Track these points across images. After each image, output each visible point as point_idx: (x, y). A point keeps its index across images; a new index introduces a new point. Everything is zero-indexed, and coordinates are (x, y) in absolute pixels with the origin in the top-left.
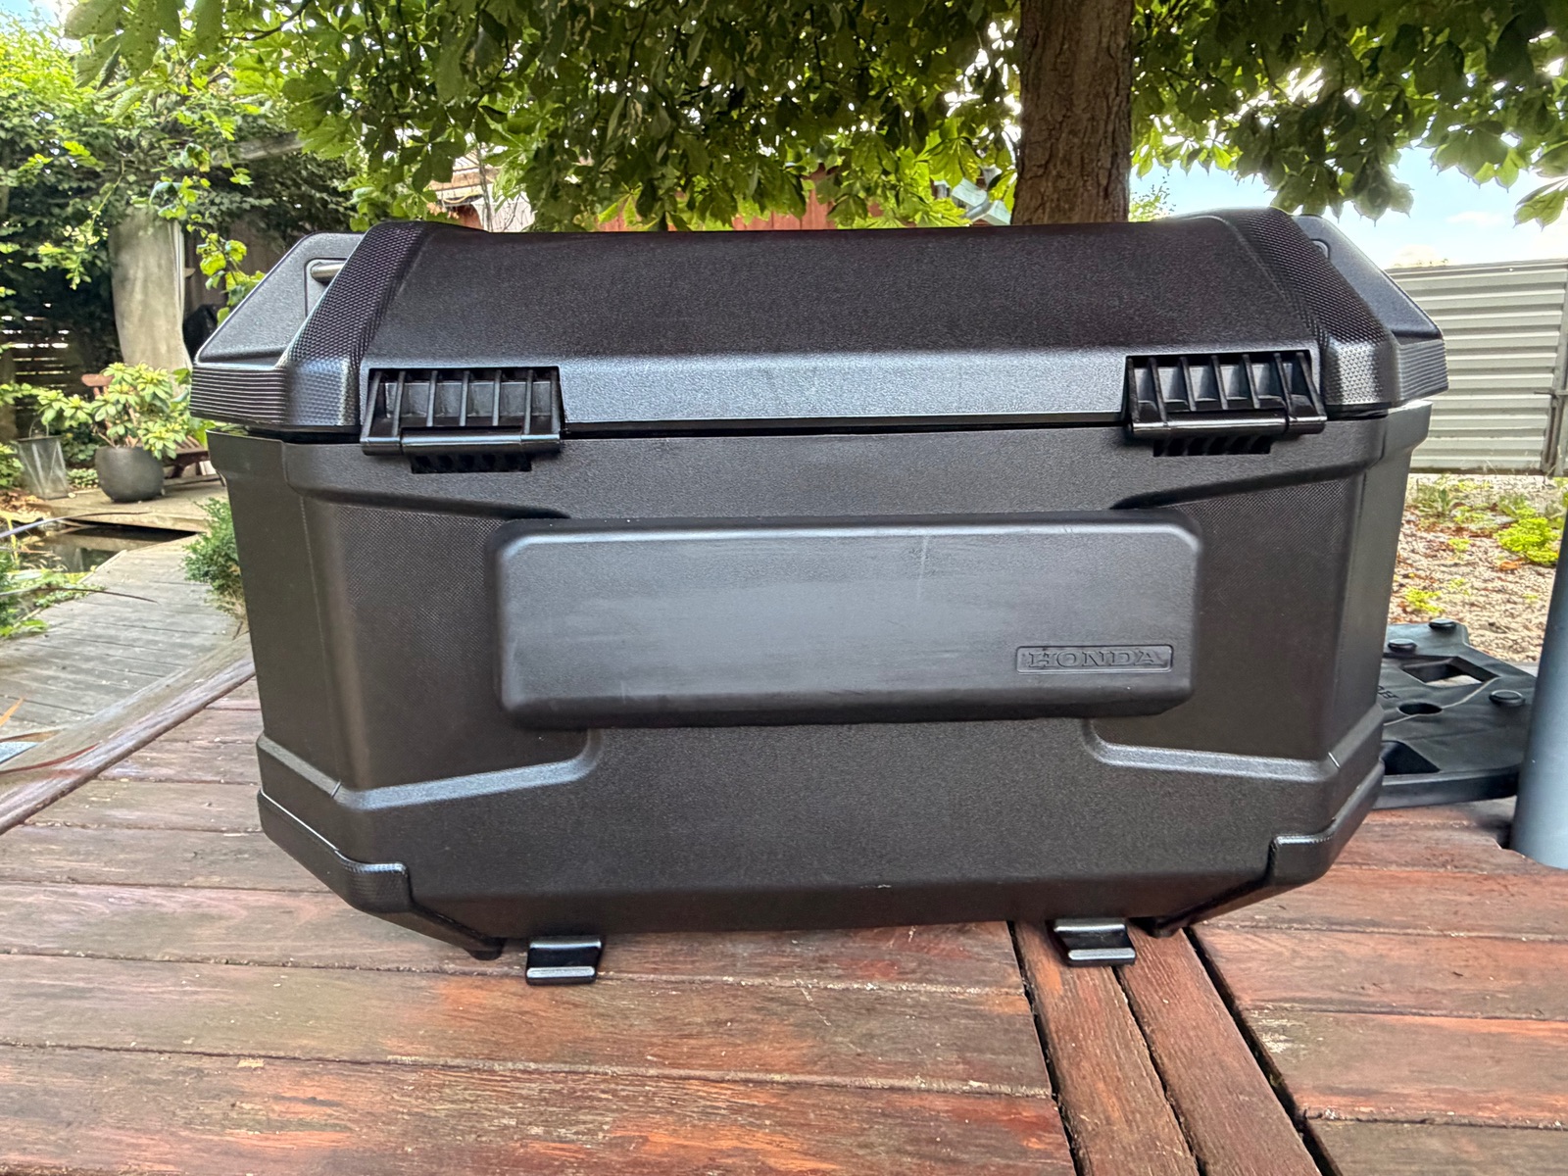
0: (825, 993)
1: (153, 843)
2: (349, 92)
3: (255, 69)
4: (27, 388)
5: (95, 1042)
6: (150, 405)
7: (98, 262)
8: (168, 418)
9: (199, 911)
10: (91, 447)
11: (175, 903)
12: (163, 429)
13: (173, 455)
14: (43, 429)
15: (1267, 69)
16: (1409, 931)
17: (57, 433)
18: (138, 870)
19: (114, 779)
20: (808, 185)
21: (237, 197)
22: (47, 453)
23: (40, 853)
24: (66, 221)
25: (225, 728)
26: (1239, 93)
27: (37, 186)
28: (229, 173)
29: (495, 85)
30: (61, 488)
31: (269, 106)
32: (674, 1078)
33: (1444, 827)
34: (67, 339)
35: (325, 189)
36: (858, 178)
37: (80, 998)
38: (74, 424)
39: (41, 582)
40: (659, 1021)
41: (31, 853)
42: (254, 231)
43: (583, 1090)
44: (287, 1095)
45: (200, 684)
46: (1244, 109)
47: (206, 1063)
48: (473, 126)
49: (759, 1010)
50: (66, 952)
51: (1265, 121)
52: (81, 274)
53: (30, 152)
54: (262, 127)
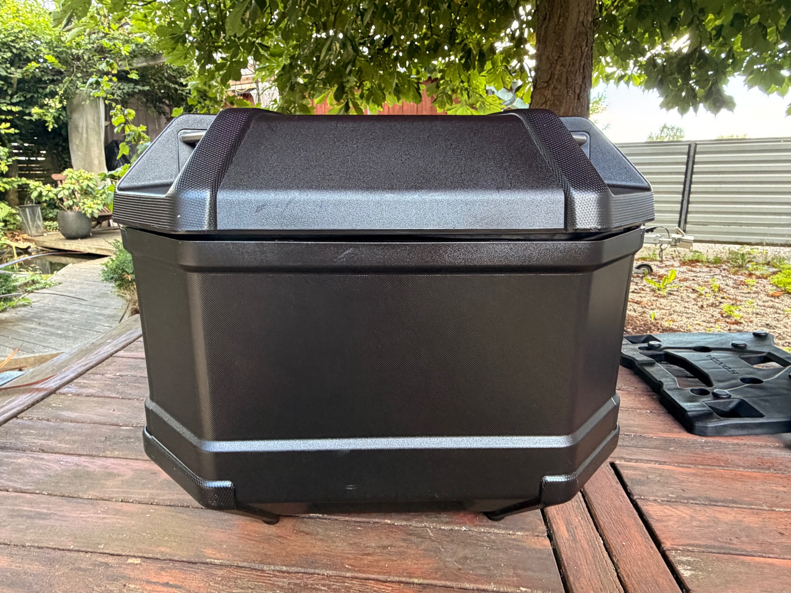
0: (440, 532)
1: (84, 431)
2: (190, 34)
3: (142, 21)
4: (24, 180)
5: (51, 544)
6: (86, 190)
7: (61, 117)
8: (95, 197)
9: (108, 471)
10: (56, 210)
11: (95, 465)
12: (92, 203)
13: (96, 216)
14: (32, 201)
15: (662, 34)
16: (753, 507)
17: (39, 203)
18: (75, 446)
19: (64, 394)
20: (423, 87)
21: (132, 85)
22: (33, 213)
23: (26, 434)
24: (46, 96)
25: (122, 367)
26: (646, 47)
27: (31, 78)
28: (127, 73)
29: (264, 32)
30: (40, 231)
31: (148, 39)
32: (361, 579)
33: (766, 446)
34: (45, 156)
35: (177, 83)
36: (448, 85)
37: (45, 519)
38: (47, 199)
39: (29, 279)
40: (351, 544)
41: (20, 434)
42: (140, 103)
43: (312, 584)
44: (154, 581)
45: (110, 343)
46: (648, 55)
47: (110, 560)
48: (253, 52)
49: (404, 540)
50: (37, 492)
51: (659, 61)
52: (53, 123)
53: (28, 60)
54: (146, 50)
